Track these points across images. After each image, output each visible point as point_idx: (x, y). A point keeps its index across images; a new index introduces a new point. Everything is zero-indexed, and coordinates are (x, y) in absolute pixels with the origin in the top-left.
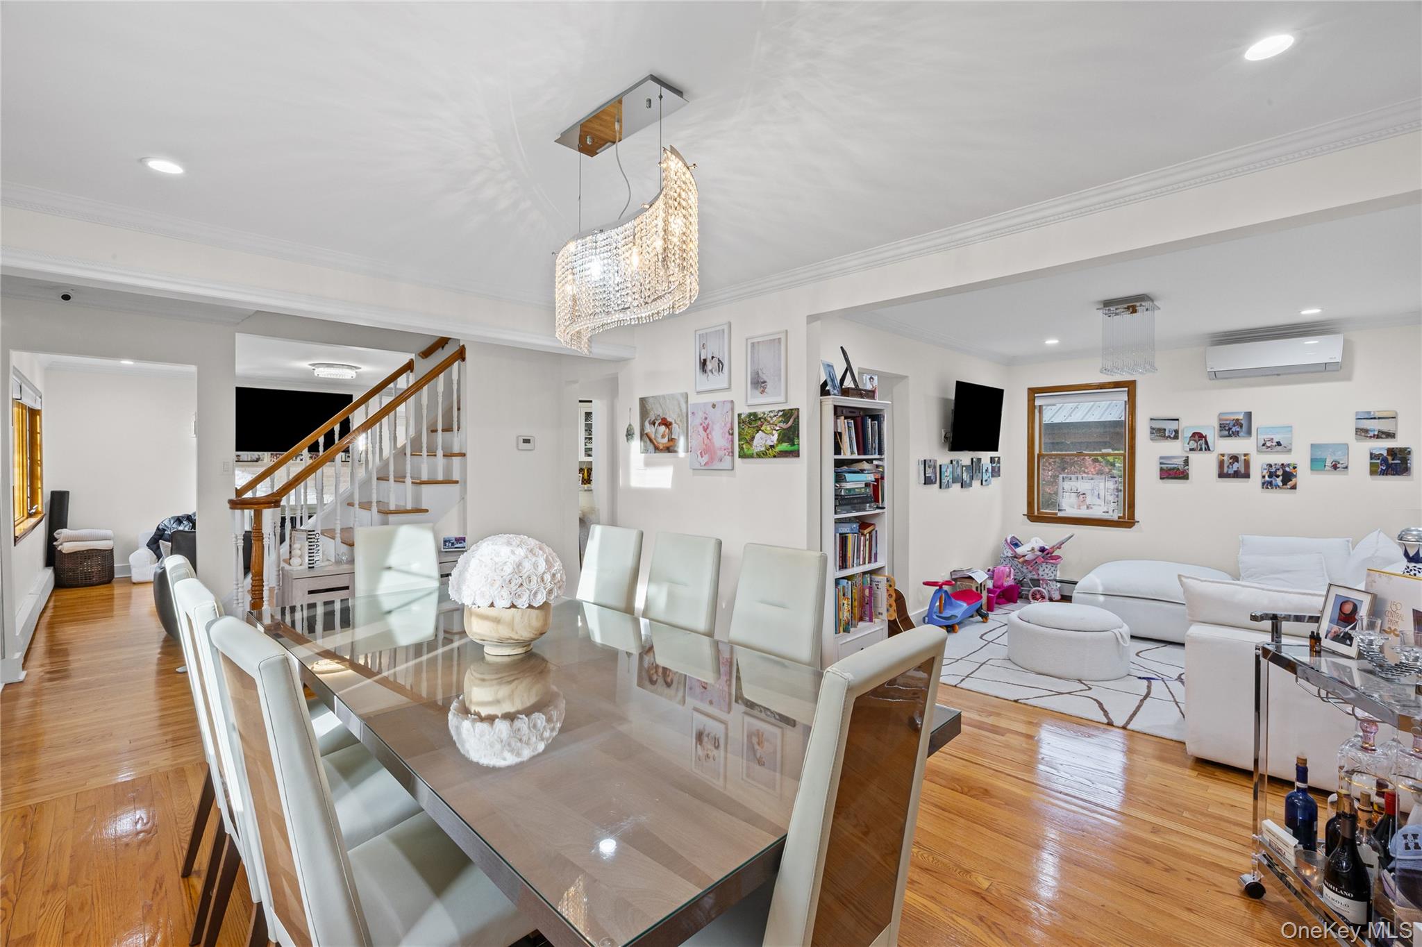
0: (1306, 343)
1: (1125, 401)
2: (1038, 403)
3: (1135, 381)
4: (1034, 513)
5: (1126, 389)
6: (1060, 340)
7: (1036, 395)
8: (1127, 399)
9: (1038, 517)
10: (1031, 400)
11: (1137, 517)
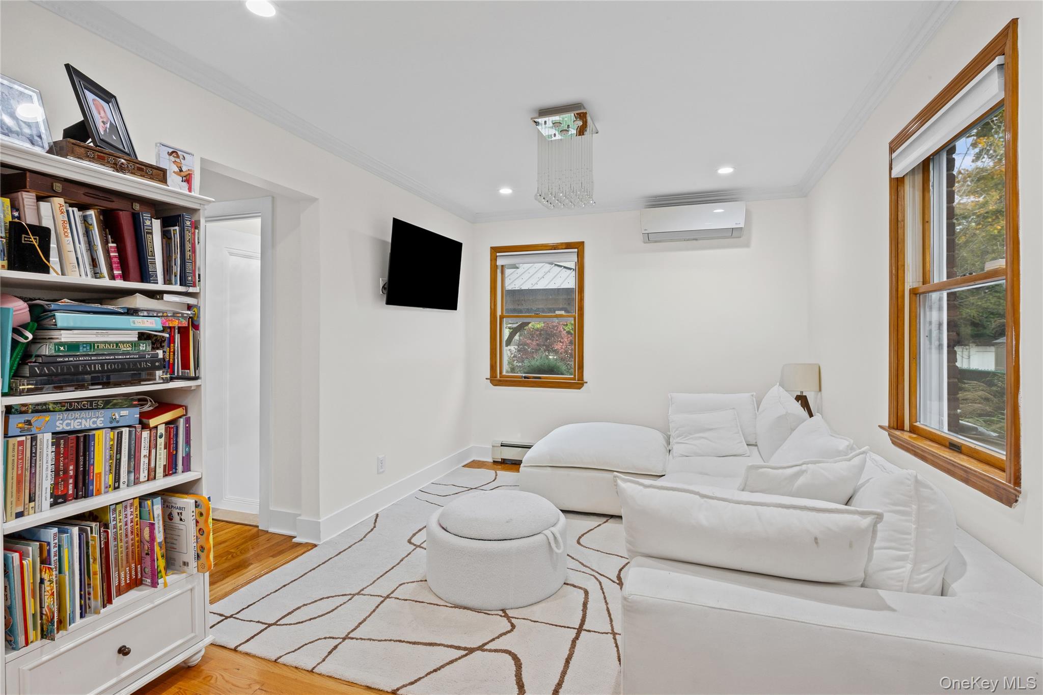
0: (715, 211)
1: (576, 263)
2: (500, 262)
3: (583, 242)
4: (496, 377)
5: (576, 250)
6: (513, 190)
7: (498, 254)
8: (576, 261)
9: (500, 381)
10: (494, 259)
11: (586, 378)
